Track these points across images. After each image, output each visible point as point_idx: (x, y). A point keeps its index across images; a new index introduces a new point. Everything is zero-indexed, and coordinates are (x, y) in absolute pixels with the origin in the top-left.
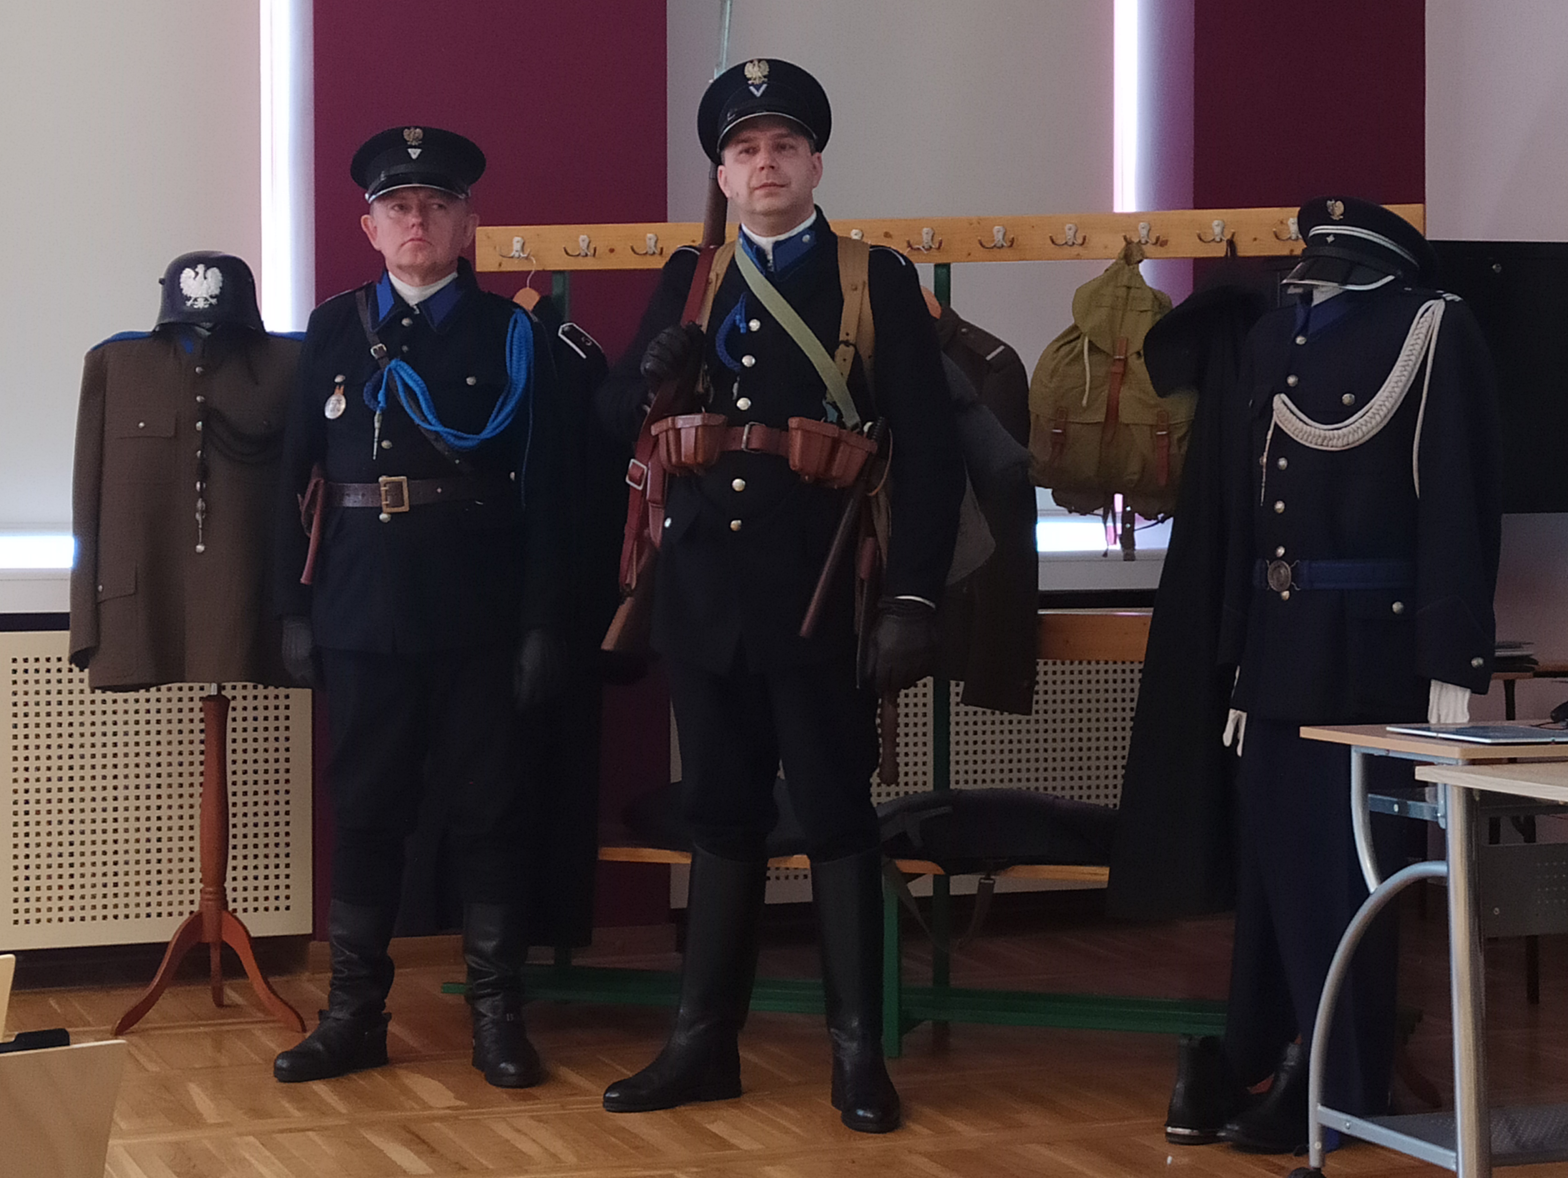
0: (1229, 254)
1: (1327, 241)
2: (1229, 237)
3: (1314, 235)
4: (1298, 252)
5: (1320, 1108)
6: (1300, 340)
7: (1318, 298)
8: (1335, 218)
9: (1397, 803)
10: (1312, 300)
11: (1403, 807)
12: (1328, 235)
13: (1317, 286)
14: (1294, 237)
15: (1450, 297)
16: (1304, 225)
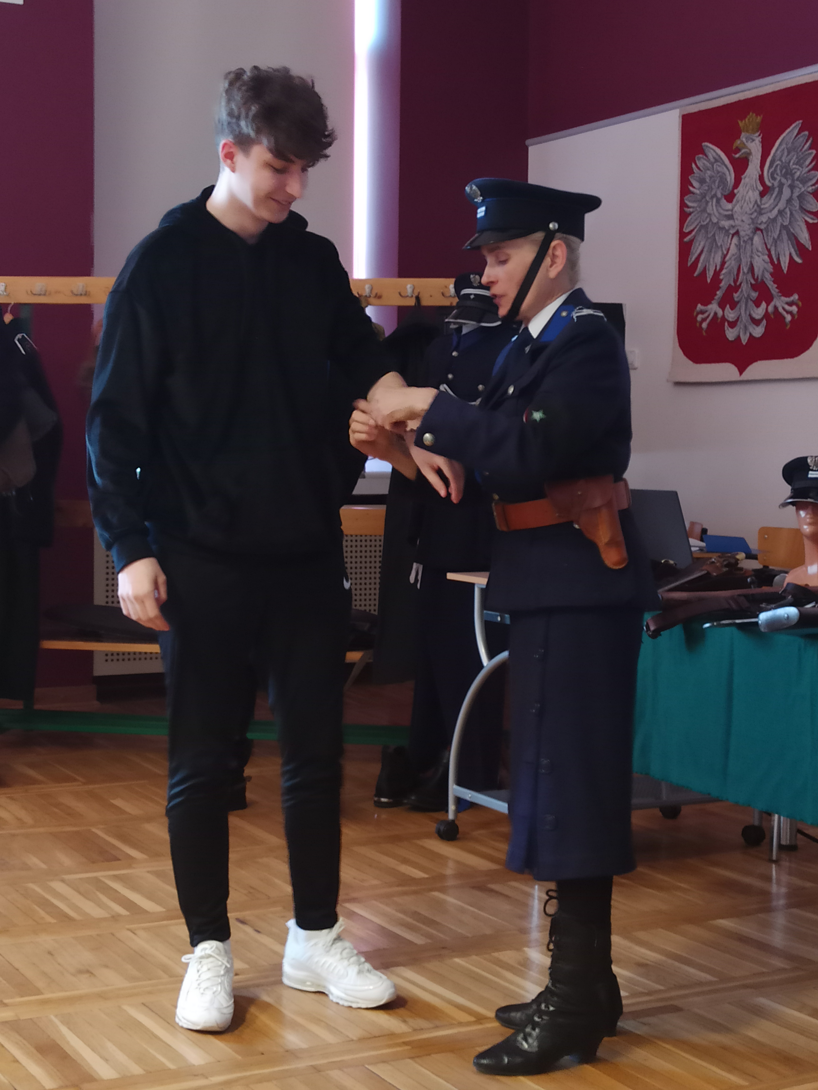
0: (417, 305)
1: (470, 298)
2: (416, 294)
3: (464, 294)
4: (454, 304)
6: (454, 354)
7: (465, 331)
8: (475, 285)
10: (461, 331)
12: (471, 294)
13: (465, 324)
14: (453, 295)
16: (458, 288)
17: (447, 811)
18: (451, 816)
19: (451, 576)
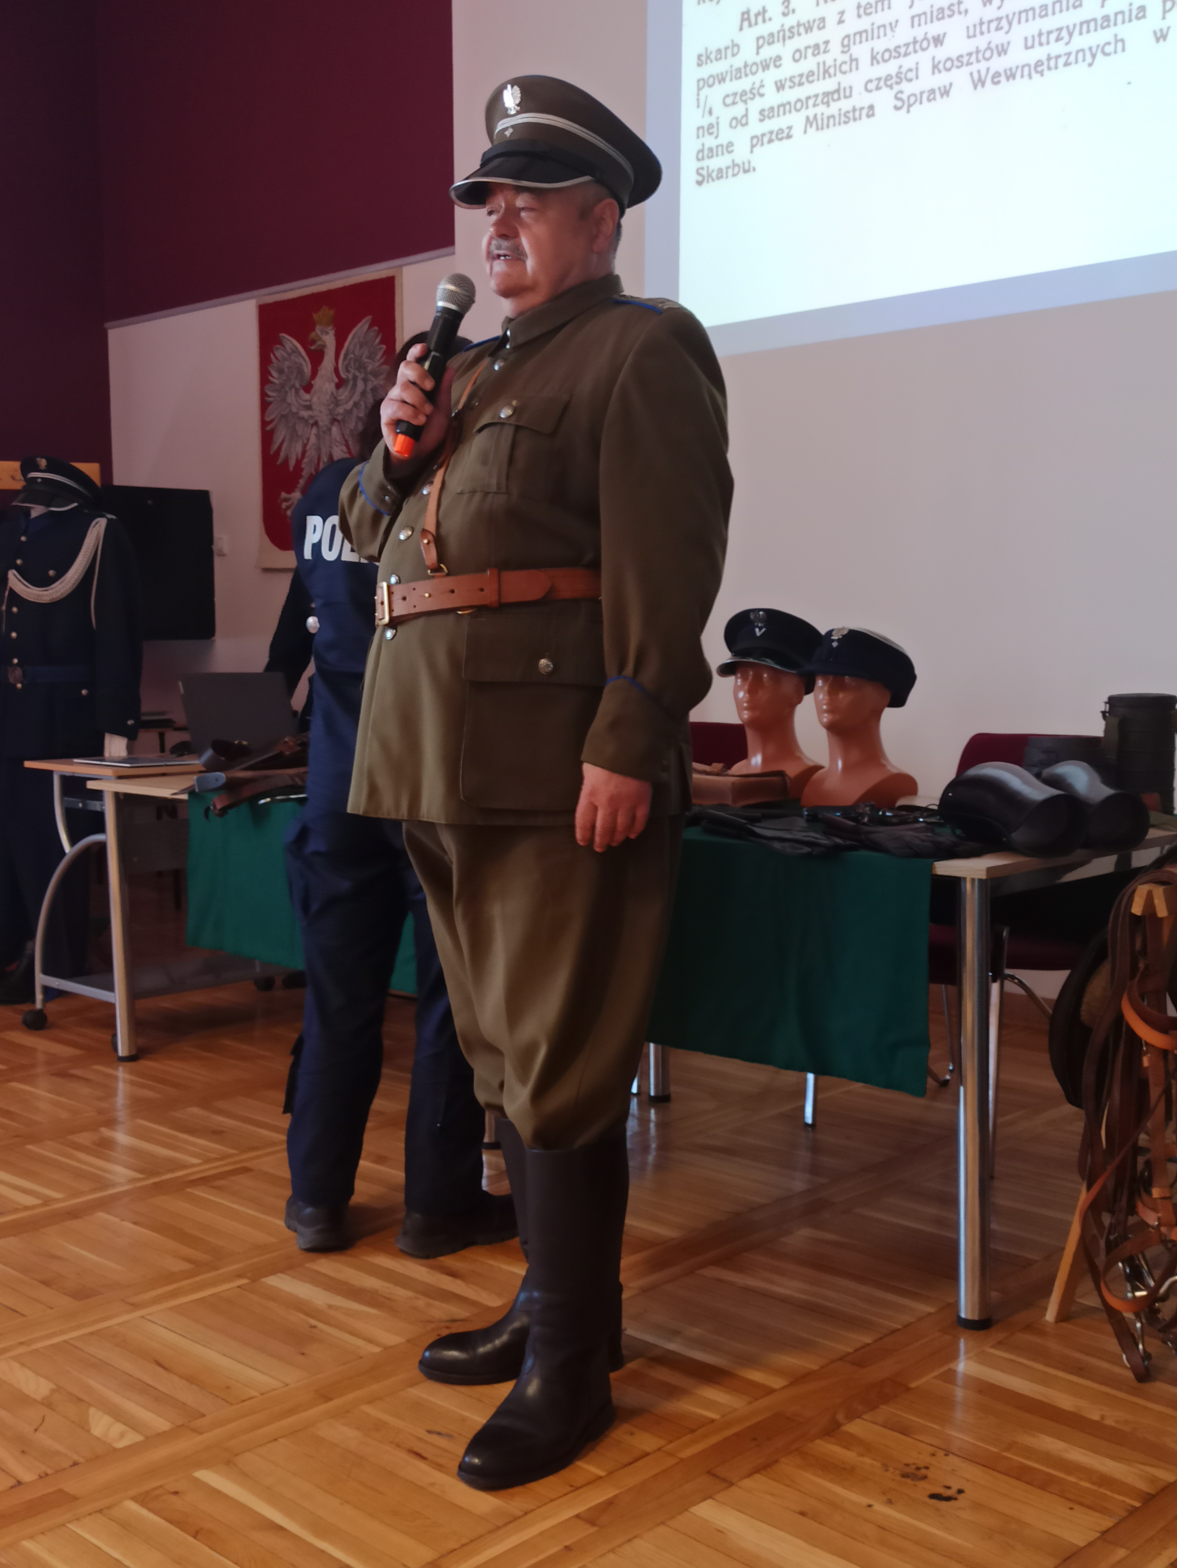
1: (37, 481)
3: (30, 478)
4: (21, 487)
5: (42, 976)
6: (23, 539)
7: (33, 514)
8: (42, 468)
9: (81, 802)
10: (30, 515)
11: (84, 804)
12: (38, 478)
13: (33, 508)
15: (110, 516)
16: (25, 470)
17: (33, 1001)
18: (39, 1005)
19: (28, 764)
